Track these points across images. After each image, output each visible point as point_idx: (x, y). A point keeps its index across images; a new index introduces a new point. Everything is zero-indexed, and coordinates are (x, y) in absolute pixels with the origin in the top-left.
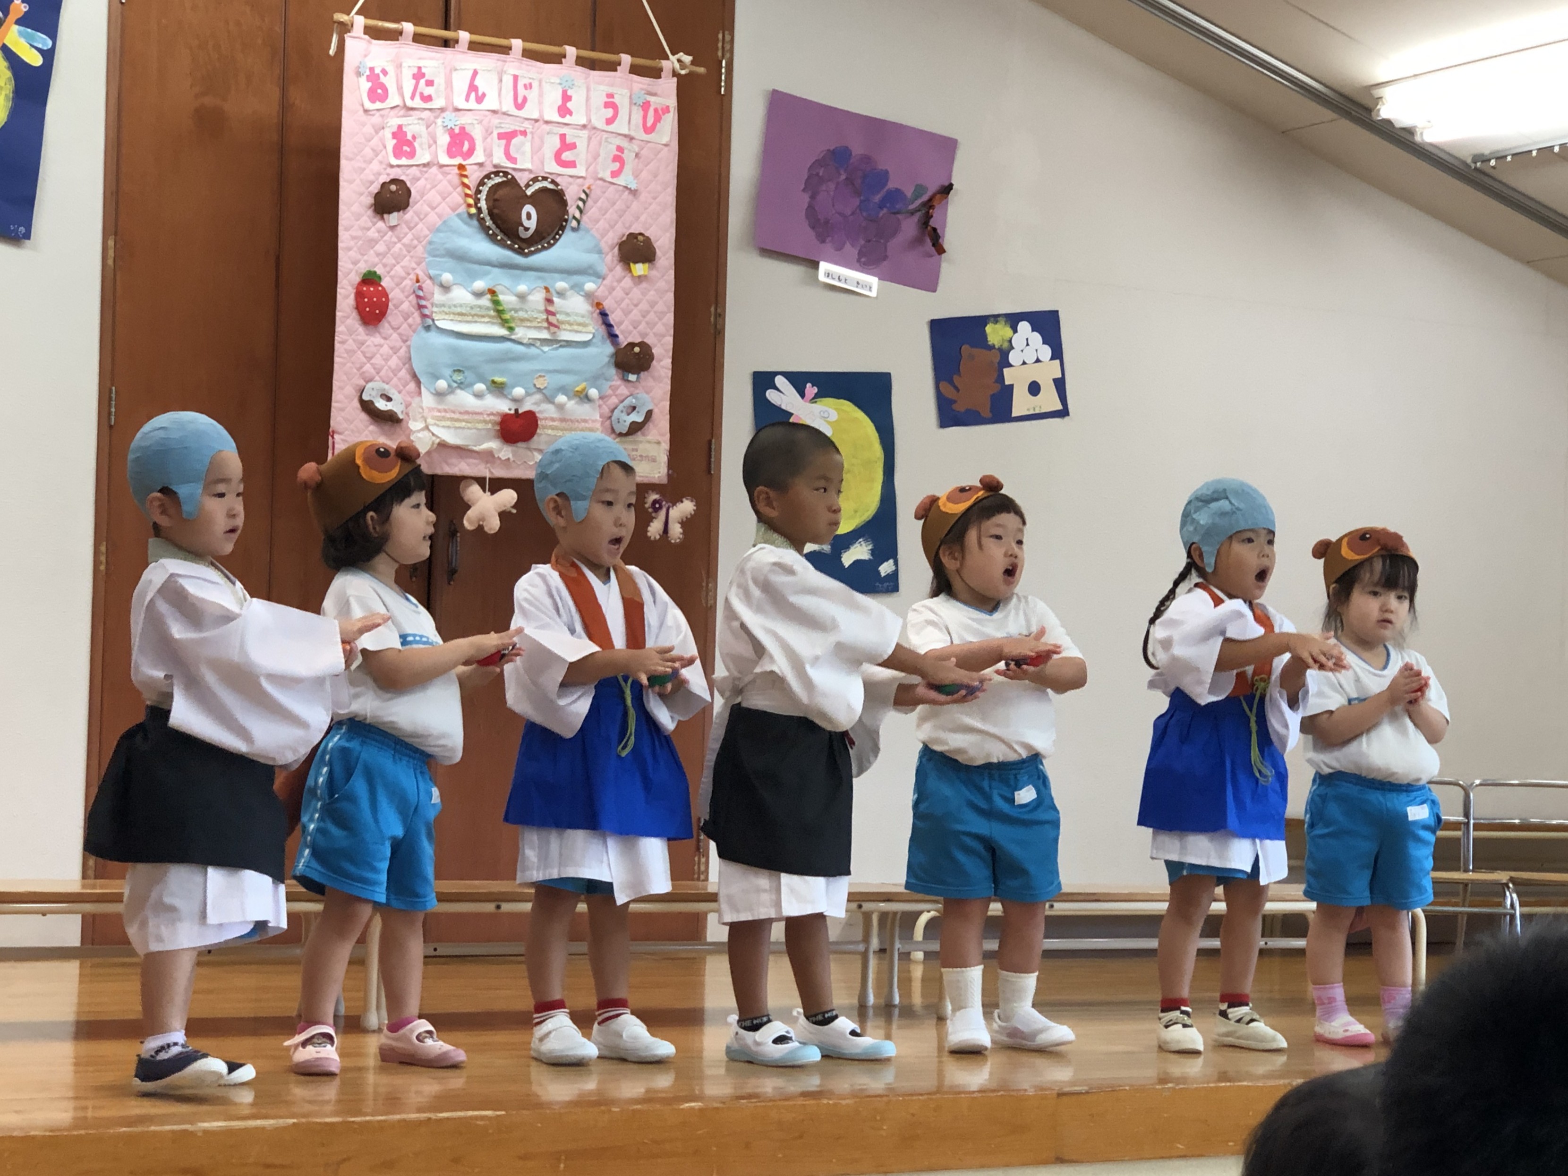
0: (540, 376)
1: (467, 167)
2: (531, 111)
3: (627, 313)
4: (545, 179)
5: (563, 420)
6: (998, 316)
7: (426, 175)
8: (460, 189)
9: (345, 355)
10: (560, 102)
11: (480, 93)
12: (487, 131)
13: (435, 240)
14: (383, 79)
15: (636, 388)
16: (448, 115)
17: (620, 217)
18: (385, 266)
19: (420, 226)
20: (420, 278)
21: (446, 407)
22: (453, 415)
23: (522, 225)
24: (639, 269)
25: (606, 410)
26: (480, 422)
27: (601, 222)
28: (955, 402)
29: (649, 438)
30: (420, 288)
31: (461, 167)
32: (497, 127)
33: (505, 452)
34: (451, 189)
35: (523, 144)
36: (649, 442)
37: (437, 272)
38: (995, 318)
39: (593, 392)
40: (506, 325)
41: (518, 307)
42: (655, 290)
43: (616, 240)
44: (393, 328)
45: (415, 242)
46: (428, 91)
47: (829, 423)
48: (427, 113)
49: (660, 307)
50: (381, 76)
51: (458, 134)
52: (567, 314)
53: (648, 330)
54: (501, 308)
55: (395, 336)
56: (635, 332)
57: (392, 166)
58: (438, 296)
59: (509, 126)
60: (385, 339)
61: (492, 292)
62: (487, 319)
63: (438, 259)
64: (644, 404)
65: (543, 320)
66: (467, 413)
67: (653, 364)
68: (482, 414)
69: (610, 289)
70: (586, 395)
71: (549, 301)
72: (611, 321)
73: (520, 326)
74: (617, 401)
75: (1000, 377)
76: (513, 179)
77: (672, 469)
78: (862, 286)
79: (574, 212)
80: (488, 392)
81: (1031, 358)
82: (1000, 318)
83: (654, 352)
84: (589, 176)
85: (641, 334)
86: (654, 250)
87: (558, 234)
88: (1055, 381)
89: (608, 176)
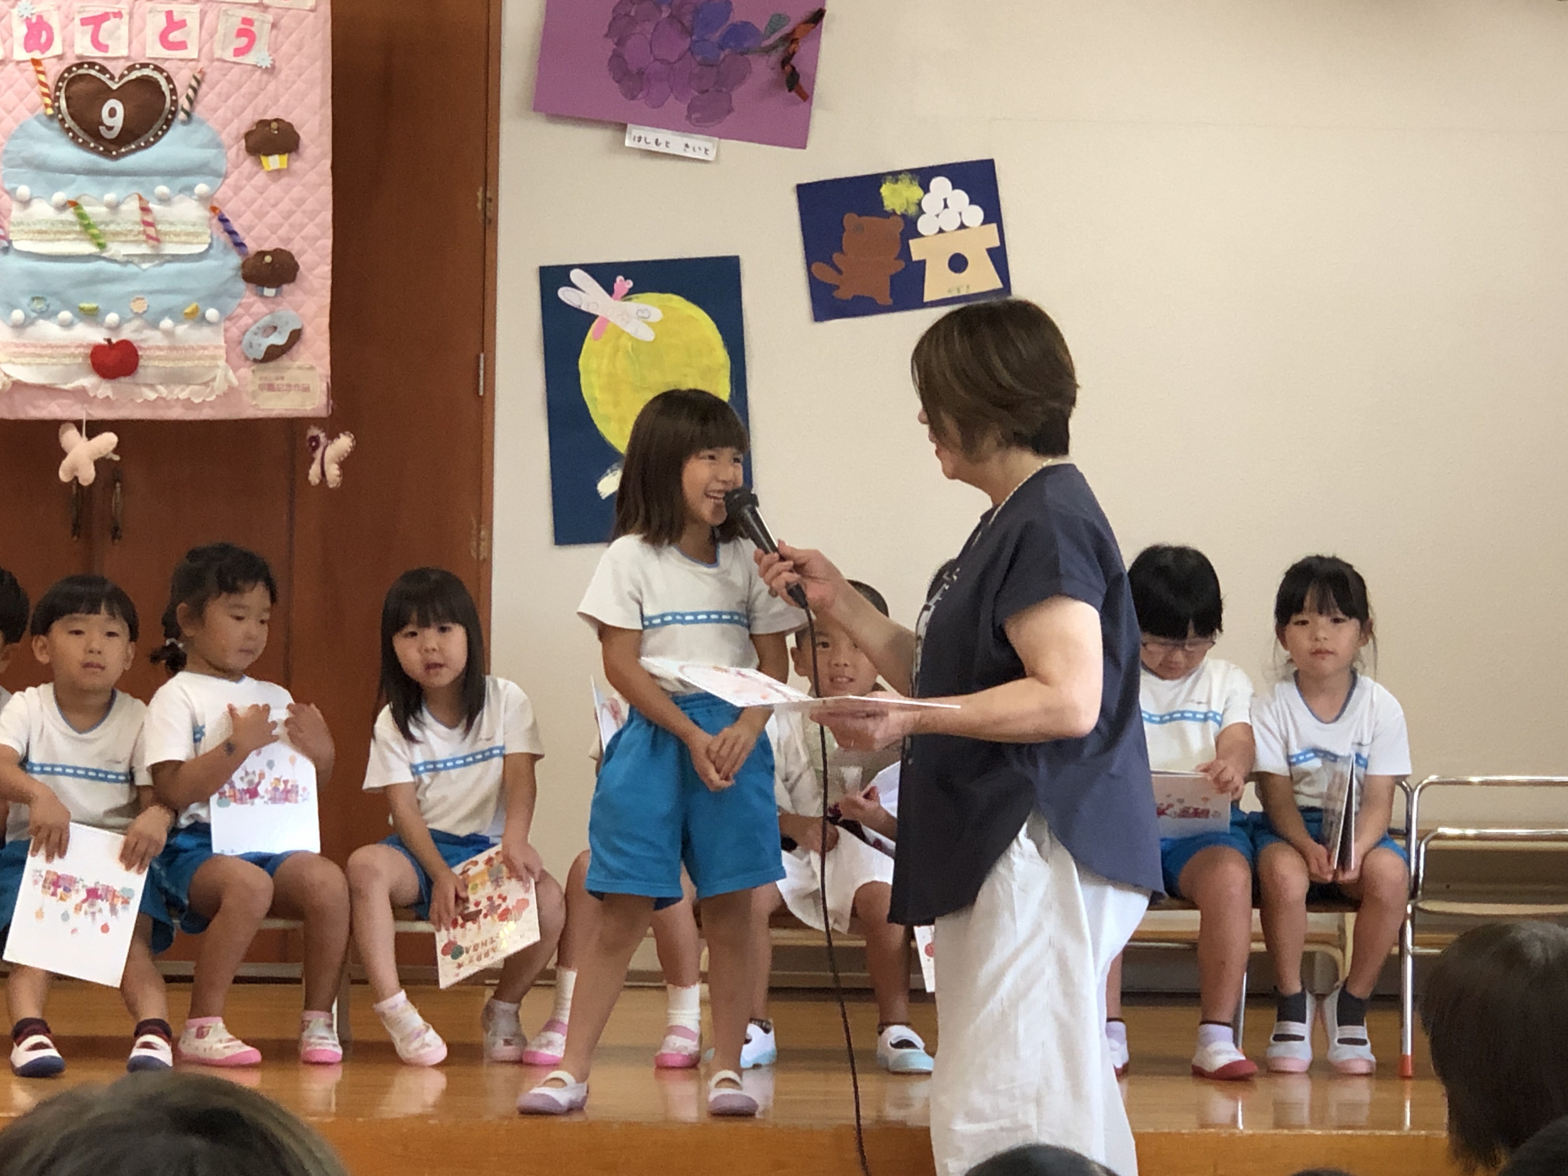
0: (138, 299)
1: (43, 62)
3: (260, 215)
4: (144, 66)
5: (172, 348)
6: (900, 172)
8: (38, 86)
12: (67, 17)
13: (10, 149)
15: (279, 304)
16: (24, 3)
17: (250, 102)
21: (24, 341)
22: (32, 350)
23: (102, 124)
24: (274, 162)
25: (235, 332)
26: (65, 356)
27: (220, 112)
28: (837, 287)
29: (298, 363)
31: (36, 62)
32: (80, 12)
33: (103, 389)
34: (27, 87)
35: (118, 28)
36: (300, 368)
37: (14, 185)
38: (895, 176)
39: (212, 314)
40: (97, 241)
41: (108, 220)
42: (302, 185)
43: (244, 130)
47: (649, 324)
51: (37, 23)
52: (171, 224)
54: (87, 222)
56: (274, 237)
58: (16, 213)
59: (96, 8)
61: (74, 204)
62: (72, 236)
63: (15, 170)
64: (287, 323)
65: (139, 233)
66: (50, 346)
67: (298, 274)
68: (66, 346)
69: (237, 189)
70: (203, 317)
71: (145, 210)
72: (236, 227)
73: (113, 242)
74: (250, 321)
75: (906, 252)
76: (103, 70)
77: (333, 399)
78: (694, 149)
79: (184, 103)
80: (76, 320)
81: (950, 223)
82: (903, 175)
83: (300, 261)
84: (203, 58)
85: (281, 239)
86: (298, 137)
87: (161, 129)
88: (990, 251)
89: (229, 55)
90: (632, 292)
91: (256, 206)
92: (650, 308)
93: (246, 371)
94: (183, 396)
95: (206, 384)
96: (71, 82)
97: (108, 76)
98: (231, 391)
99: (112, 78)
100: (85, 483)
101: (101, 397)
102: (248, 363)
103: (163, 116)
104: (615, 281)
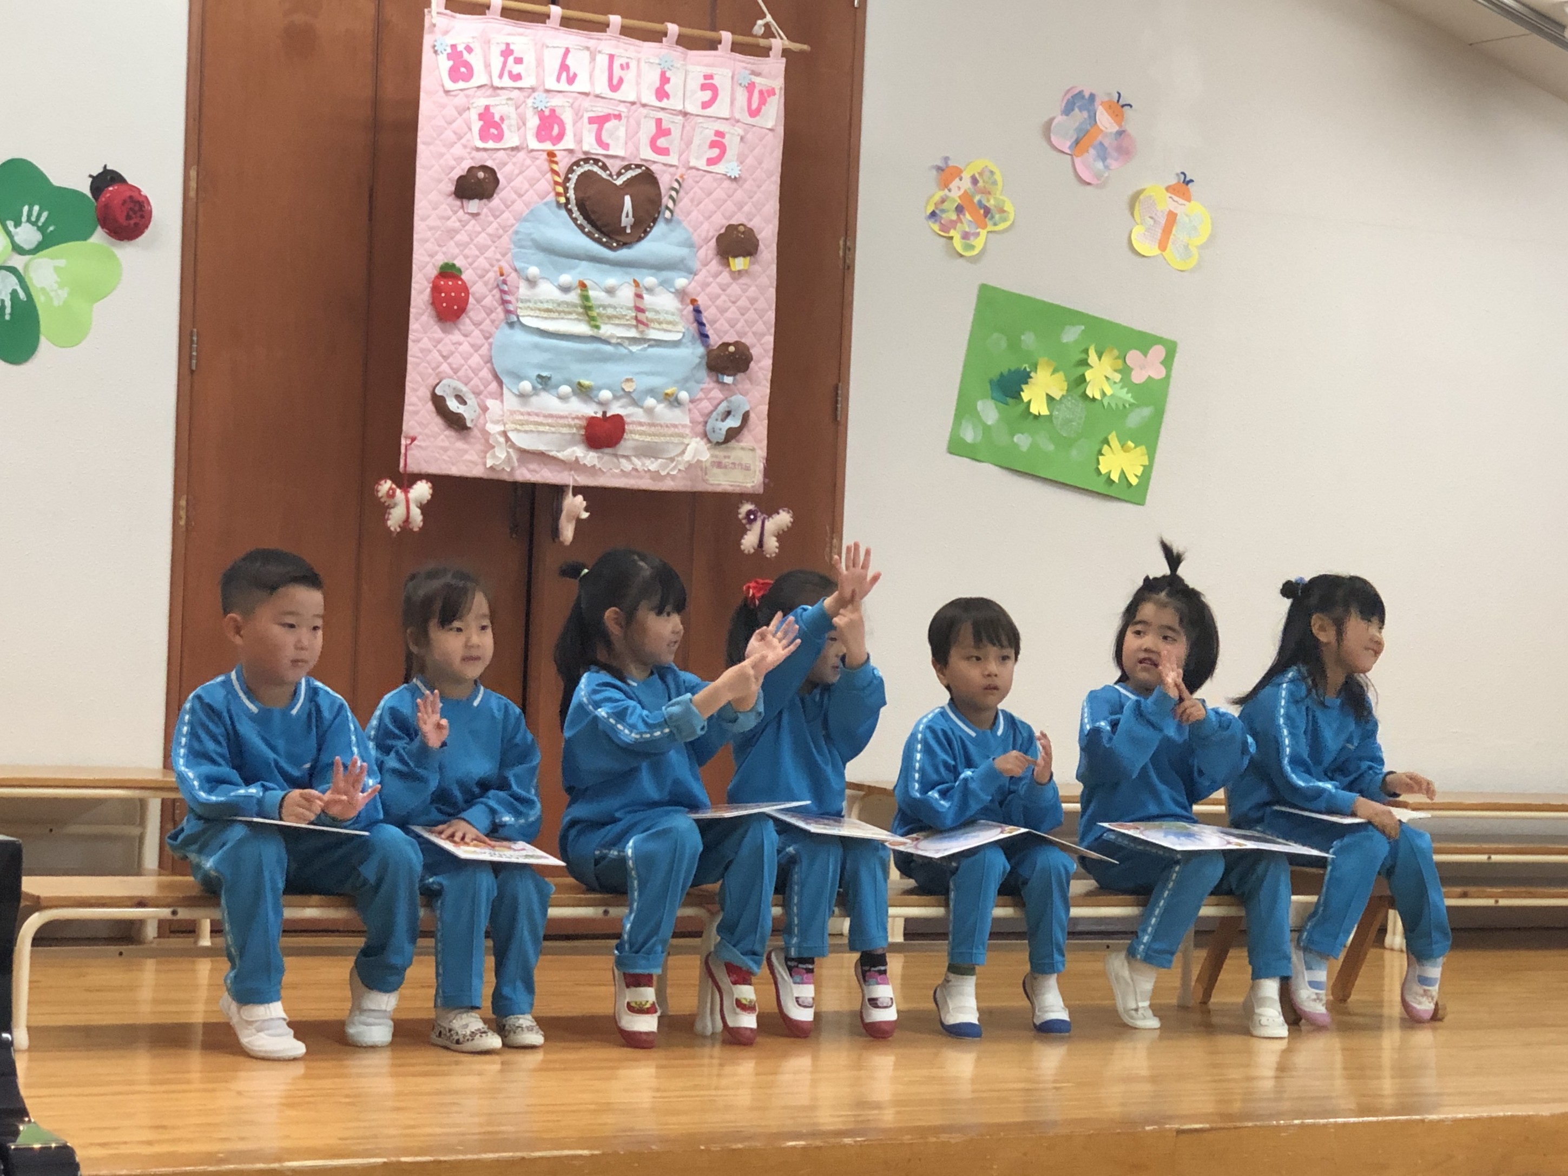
0: (628, 379)
1: (557, 153)
2: (627, 92)
3: (723, 311)
4: (638, 166)
5: (652, 425)
7: (514, 160)
8: (549, 175)
9: (420, 355)
10: (658, 84)
11: (571, 74)
12: (577, 115)
13: (522, 230)
14: (466, 55)
15: (732, 391)
16: (540, 95)
17: (719, 207)
18: (466, 257)
19: (506, 215)
20: (505, 272)
21: (529, 410)
22: (535, 419)
24: (739, 263)
25: (699, 416)
26: (564, 426)
27: (695, 213)
29: (742, 444)
30: (505, 282)
31: (551, 154)
32: (587, 111)
33: (590, 457)
34: (538, 175)
35: (617, 128)
36: (742, 449)
37: (523, 265)
39: (684, 395)
40: (593, 323)
41: (606, 303)
42: (757, 286)
43: (714, 233)
44: (474, 324)
45: (501, 231)
46: (517, 69)
48: (516, 92)
49: (761, 304)
50: (465, 53)
51: (550, 116)
52: (657, 311)
53: (747, 329)
54: (590, 304)
55: (477, 333)
56: (731, 331)
57: (478, 149)
58: (523, 290)
59: (601, 109)
60: (466, 336)
62: (573, 317)
63: (524, 251)
64: (738, 409)
65: (632, 318)
66: (551, 416)
67: (750, 365)
68: (567, 417)
69: (705, 285)
70: (675, 399)
71: (639, 296)
72: (705, 321)
73: (607, 324)
74: (711, 406)
76: (605, 167)
77: (766, 478)
79: (666, 201)
80: (573, 395)
83: (754, 353)
84: (682, 165)
85: (738, 333)
86: (758, 242)
89: (702, 164)
94: (652, 468)
95: (673, 459)
96: (580, 174)
97: (608, 172)
98: (695, 467)
99: (611, 175)
102: (712, 444)
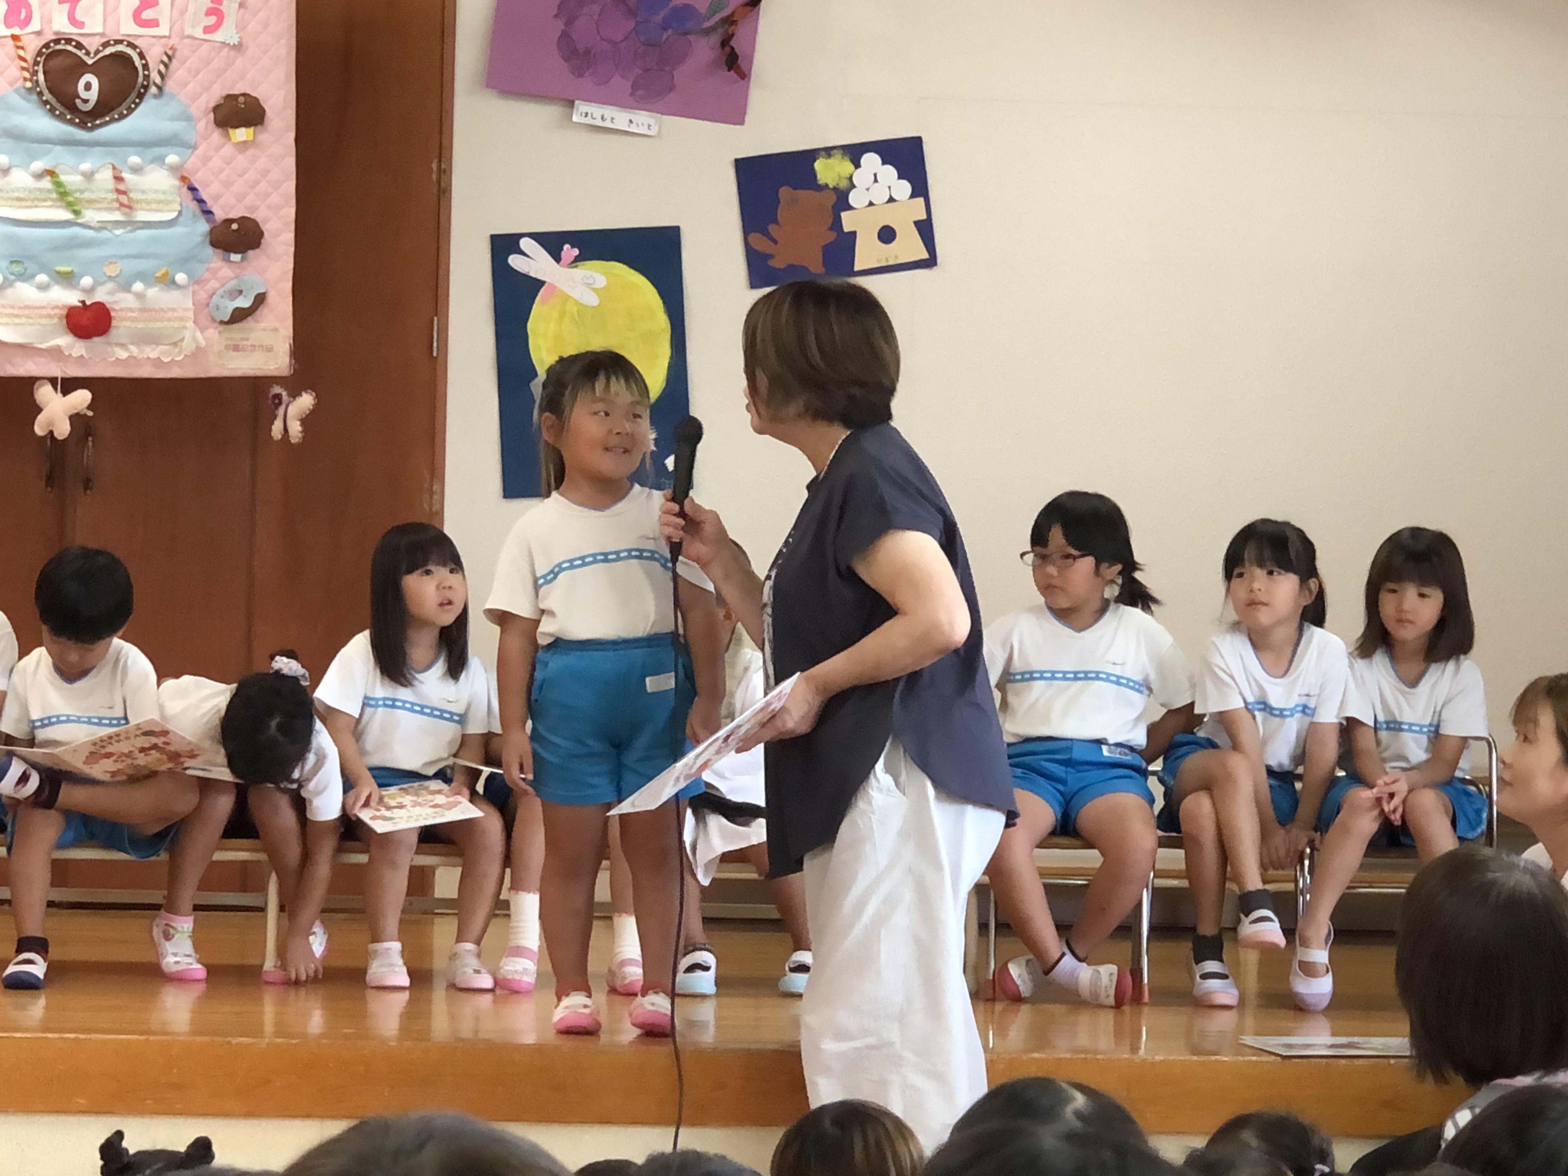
0: (111, 263)
1: (22, 38)
3: (228, 184)
4: (118, 42)
5: (143, 310)
6: (833, 148)
8: (18, 61)
15: (245, 269)
17: (218, 77)
22: (11, 311)
23: (79, 97)
24: (242, 134)
25: (203, 295)
26: (41, 317)
27: (190, 85)
29: (263, 325)
31: (15, 38)
33: (77, 348)
34: (7, 62)
35: (93, 6)
36: (264, 330)
38: (828, 151)
39: (181, 278)
40: (72, 207)
41: (82, 188)
42: (267, 156)
43: (212, 104)
47: (595, 290)
52: (143, 192)
53: (257, 203)
54: (64, 190)
56: (237, 205)
61: (51, 173)
62: (49, 203)
64: (252, 288)
65: (113, 200)
66: (27, 307)
67: (263, 241)
68: (43, 307)
69: (206, 160)
70: (173, 282)
71: (118, 179)
72: (204, 195)
73: (87, 209)
74: (217, 285)
75: (837, 223)
76: (79, 46)
77: (295, 359)
78: (637, 124)
79: (155, 77)
80: (52, 283)
81: (880, 197)
82: (835, 151)
83: (266, 228)
84: (173, 35)
85: (246, 208)
86: (264, 111)
87: (134, 102)
88: (917, 224)
89: (199, 33)
90: (578, 259)
91: (223, 176)
92: (595, 275)
93: (213, 332)
94: (153, 355)
95: (175, 344)
96: (49, 56)
97: (84, 51)
98: (198, 353)
99: (88, 53)
100: (60, 438)
101: (75, 355)
102: (216, 325)
103: (136, 89)
104: (562, 249)
